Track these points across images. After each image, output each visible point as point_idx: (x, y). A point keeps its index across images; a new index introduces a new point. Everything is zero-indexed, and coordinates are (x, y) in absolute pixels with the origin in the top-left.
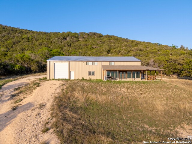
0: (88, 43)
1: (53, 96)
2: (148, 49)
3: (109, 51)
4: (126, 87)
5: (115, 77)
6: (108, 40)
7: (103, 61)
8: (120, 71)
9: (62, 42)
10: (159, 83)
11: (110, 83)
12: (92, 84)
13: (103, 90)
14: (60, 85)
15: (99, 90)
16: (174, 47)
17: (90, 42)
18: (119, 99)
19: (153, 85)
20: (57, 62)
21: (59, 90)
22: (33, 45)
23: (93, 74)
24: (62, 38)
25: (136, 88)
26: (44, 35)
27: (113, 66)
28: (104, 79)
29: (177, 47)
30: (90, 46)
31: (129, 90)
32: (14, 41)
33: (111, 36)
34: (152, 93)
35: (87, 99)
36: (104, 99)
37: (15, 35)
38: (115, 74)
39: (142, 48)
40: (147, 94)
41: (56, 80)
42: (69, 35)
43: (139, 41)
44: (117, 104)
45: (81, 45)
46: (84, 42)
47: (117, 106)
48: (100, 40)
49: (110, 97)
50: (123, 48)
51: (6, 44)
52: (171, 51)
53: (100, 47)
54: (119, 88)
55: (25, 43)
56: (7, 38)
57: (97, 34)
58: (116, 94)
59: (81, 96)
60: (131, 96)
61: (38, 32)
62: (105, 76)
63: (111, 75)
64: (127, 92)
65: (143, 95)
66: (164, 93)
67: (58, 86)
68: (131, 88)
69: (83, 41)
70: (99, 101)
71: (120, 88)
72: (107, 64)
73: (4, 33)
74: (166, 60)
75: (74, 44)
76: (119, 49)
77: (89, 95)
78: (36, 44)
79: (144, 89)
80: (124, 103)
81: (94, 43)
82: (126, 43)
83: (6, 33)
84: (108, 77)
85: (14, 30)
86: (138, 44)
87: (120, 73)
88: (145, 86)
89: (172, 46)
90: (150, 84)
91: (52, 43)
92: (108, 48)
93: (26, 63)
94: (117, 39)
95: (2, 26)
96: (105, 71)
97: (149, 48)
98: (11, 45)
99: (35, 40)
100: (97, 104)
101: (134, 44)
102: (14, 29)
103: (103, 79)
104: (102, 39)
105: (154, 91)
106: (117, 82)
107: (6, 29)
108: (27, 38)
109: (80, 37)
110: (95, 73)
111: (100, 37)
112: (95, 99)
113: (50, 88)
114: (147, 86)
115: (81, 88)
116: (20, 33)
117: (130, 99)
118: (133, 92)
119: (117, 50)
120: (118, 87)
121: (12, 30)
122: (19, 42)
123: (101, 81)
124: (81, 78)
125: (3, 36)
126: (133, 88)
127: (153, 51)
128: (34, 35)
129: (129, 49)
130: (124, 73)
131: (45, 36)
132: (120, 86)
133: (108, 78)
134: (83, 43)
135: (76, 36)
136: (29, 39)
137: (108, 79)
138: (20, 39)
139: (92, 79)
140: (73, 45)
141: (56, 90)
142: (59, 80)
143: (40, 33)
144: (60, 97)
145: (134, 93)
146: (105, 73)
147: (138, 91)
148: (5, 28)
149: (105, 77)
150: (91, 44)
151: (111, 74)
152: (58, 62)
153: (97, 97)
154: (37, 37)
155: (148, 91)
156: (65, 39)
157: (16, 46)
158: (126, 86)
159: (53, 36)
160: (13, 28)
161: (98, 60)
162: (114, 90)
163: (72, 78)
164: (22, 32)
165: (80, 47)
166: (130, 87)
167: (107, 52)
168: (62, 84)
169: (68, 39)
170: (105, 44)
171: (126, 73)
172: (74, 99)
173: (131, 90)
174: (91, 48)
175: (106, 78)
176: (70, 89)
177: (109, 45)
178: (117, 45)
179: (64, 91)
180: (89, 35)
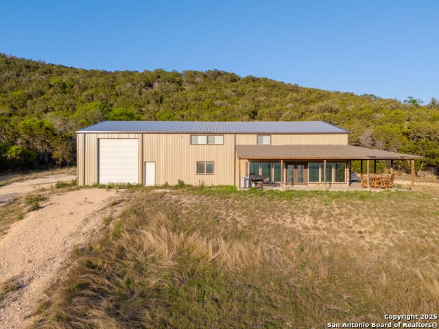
0: (203, 96)
1: (71, 243)
2: (350, 108)
3: (255, 113)
4: (308, 211)
5: (273, 180)
6: (252, 88)
7: (238, 131)
8: (288, 162)
9: (140, 94)
10: (408, 199)
11: (259, 198)
12: (205, 200)
13: (238, 222)
14: (105, 205)
15: (225, 219)
16: (414, 102)
17: (209, 92)
18: (293, 253)
19: (391, 204)
20: (106, 136)
21: (95, 223)
22: (72, 100)
23: (210, 170)
24: (142, 83)
25: (341, 214)
26: (100, 77)
27: (267, 145)
28: (242, 184)
29: (422, 102)
30: (208, 101)
31: (320, 222)
32: (29, 90)
33: (258, 79)
34: (395, 233)
35: (183, 256)
36: (241, 256)
37: (33, 78)
38: (273, 170)
39: (336, 106)
40: (379, 234)
41: (103, 187)
42: (159, 77)
43: (324, 91)
44: (286, 272)
45: (186, 100)
46: (194, 94)
47: (288, 284)
48: (233, 89)
49: (259, 249)
50: (289, 105)
51: (10, 98)
52: (407, 112)
53: (233, 103)
54: (287, 215)
55: (56, 97)
56: (14, 84)
57: (226, 73)
58: (281, 237)
59: (164, 246)
60: (327, 242)
61: (87, 71)
62: (243, 175)
63: (260, 174)
64: (315, 228)
65: (368, 239)
66: (434, 233)
67: (97, 208)
68: (324, 215)
69: (192, 91)
70: (225, 264)
71: (292, 214)
72: (251, 140)
73: (7, 74)
74: (404, 134)
75: (170, 97)
76: (278, 107)
77: (190, 240)
78: (80, 98)
79: (365, 216)
80: (308, 270)
81: (218, 95)
82: (295, 95)
83: (11, 72)
84: (254, 179)
85: (30, 67)
86: (323, 96)
87: (287, 168)
88: (369, 207)
89: (409, 100)
90: (381, 201)
91: (117, 95)
92: (251, 106)
93: (39, 142)
94: (273, 86)
95: (3, 56)
96: (244, 162)
97: (352, 107)
98: (21, 101)
99: (80, 88)
100: (215, 275)
101: (313, 96)
102: (31, 64)
103: (237, 184)
104: (238, 87)
105: (402, 225)
106: (281, 193)
107: (12, 64)
108: (59, 84)
109: (185, 81)
110: (216, 169)
111: (232, 81)
112: (211, 256)
113: (71, 214)
114: (376, 207)
115: (168, 215)
116: (46, 73)
117: (327, 253)
118: (335, 227)
119: (273, 110)
120: (283, 211)
121: (28, 67)
122: (42, 93)
123: (232, 189)
124: (173, 182)
125: (5, 80)
126: (332, 215)
127: (363, 112)
128: (77, 77)
129: (303, 108)
130: (299, 166)
131: (102, 79)
132: (289, 207)
133: (252, 181)
134: (191, 96)
135: (177, 80)
136: (64, 86)
137: (253, 185)
138: (43, 86)
139: (208, 184)
140: (167, 99)
141: (87, 220)
142: (110, 187)
143: (92, 74)
144: (91, 248)
145: (336, 232)
146: (244, 166)
147: (351, 225)
148: (9, 62)
149: (245, 180)
150: (212, 97)
151: (260, 170)
152: (110, 136)
153: (216, 249)
154: (84, 82)
155: (380, 225)
156: (151, 86)
157: (34, 103)
158: (308, 207)
159: (120, 79)
160: (29, 61)
161: (225, 131)
162: (273, 222)
163: (150, 182)
164: (49, 70)
165: (185, 104)
166: (322, 212)
167: (250, 115)
168: (113, 201)
169: (156, 85)
170: (243, 98)
171: (306, 167)
172: (140, 257)
173: (327, 219)
174: (211, 106)
175: (248, 182)
176: (133, 217)
177: (254, 99)
178: (273, 99)
179: (112, 226)
180: (205, 76)
